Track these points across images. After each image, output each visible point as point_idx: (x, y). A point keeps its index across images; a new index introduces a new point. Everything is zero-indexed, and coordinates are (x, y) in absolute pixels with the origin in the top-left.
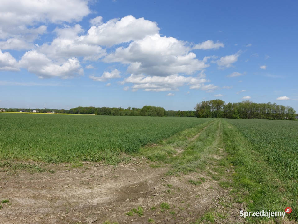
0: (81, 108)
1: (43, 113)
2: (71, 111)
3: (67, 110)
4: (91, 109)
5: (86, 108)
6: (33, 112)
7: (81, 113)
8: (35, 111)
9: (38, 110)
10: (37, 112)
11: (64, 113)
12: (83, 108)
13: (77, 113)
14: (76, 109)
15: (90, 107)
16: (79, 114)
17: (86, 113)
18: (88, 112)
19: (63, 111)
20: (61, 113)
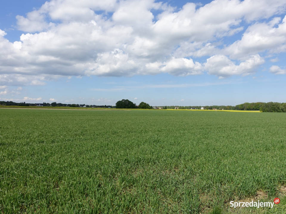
0: (247, 104)
1: (209, 110)
2: (237, 108)
3: (233, 107)
4: (258, 105)
5: (253, 104)
6: (201, 109)
7: (248, 110)
8: (202, 108)
9: (205, 108)
10: (204, 109)
11: (230, 109)
12: (249, 104)
13: (243, 109)
14: (242, 105)
15: (258, 103)
16: (245, 110)
17: (253, 109)
18: (255, 108)
19: (230, 108)
20: (227, 109)
